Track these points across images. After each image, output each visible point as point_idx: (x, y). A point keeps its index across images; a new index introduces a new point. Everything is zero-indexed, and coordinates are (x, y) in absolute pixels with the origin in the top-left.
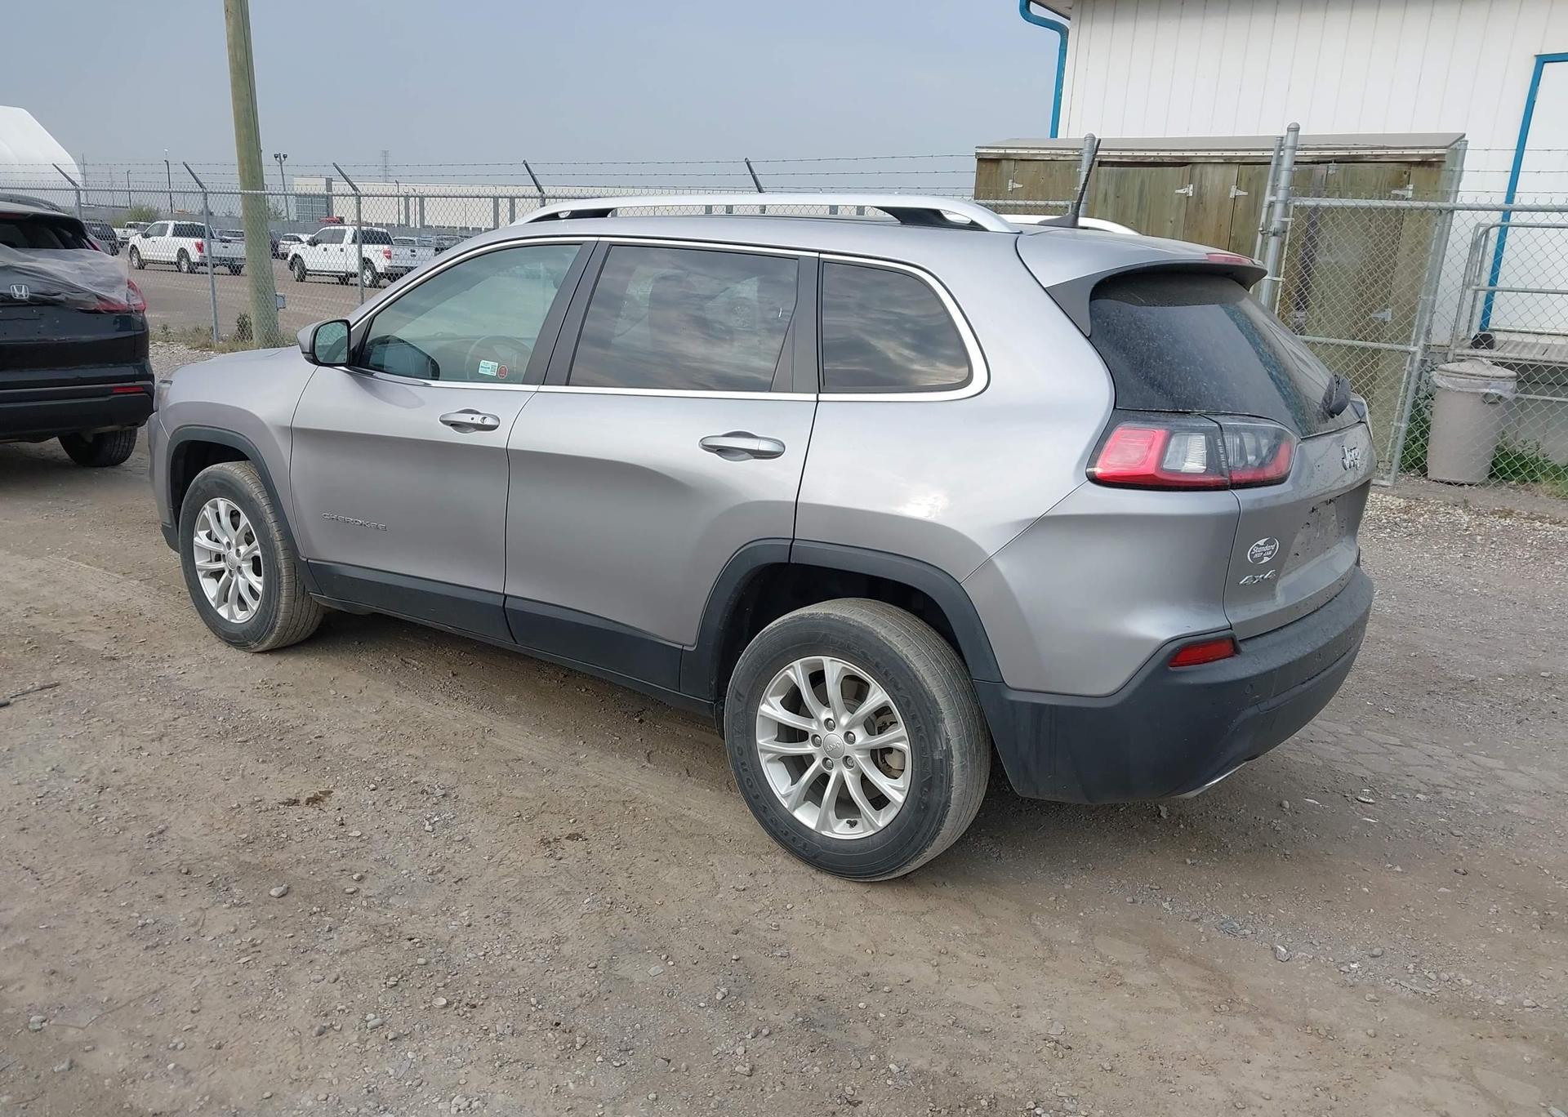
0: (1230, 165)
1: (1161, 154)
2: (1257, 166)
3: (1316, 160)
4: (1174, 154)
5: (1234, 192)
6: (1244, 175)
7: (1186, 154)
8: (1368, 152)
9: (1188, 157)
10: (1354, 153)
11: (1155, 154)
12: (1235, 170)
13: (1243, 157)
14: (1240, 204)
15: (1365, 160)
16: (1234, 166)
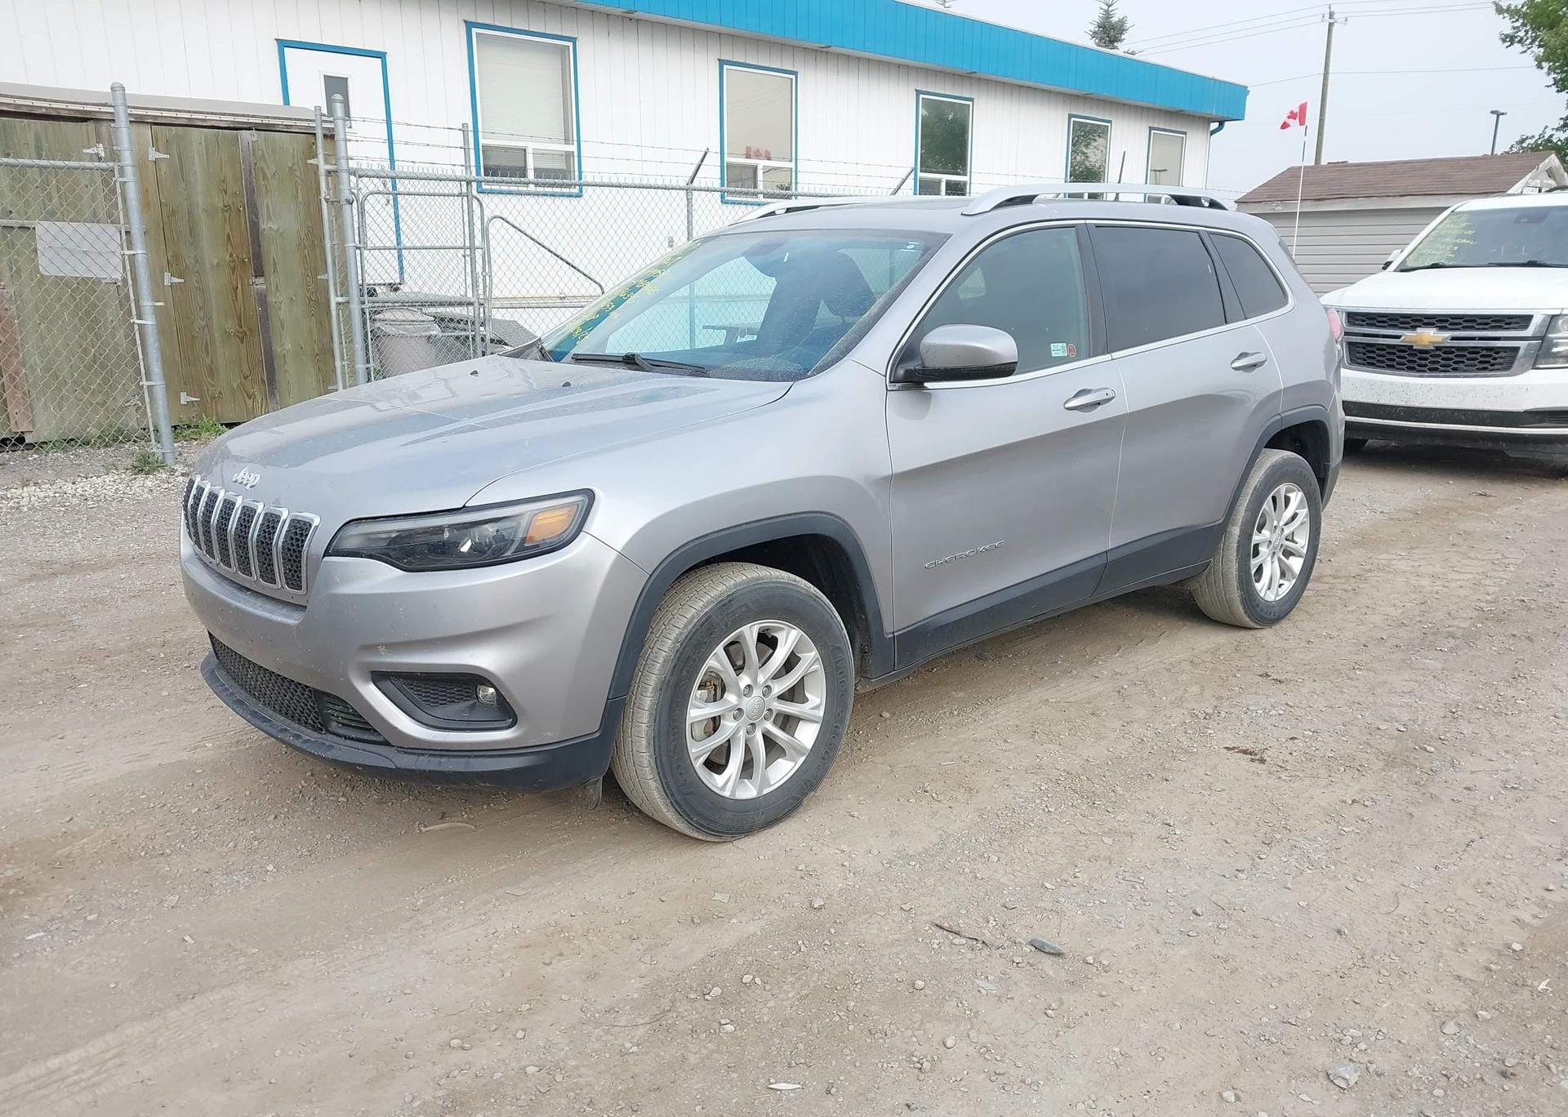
0: (141, 125)
1: (55, 105)
2: (173, 128)
3: (232, 126)
4: (71, 107)
5: (153, 155)
6: (159, 139)
7: (87, 108)
8: (280, 122)
9: (91, 112)
10: (266, 121)
11: (46, 104)
12: (147, 131)
13: (156, 117)
14: (164, 167)
15: (278, 129)
16: (145, 125)
